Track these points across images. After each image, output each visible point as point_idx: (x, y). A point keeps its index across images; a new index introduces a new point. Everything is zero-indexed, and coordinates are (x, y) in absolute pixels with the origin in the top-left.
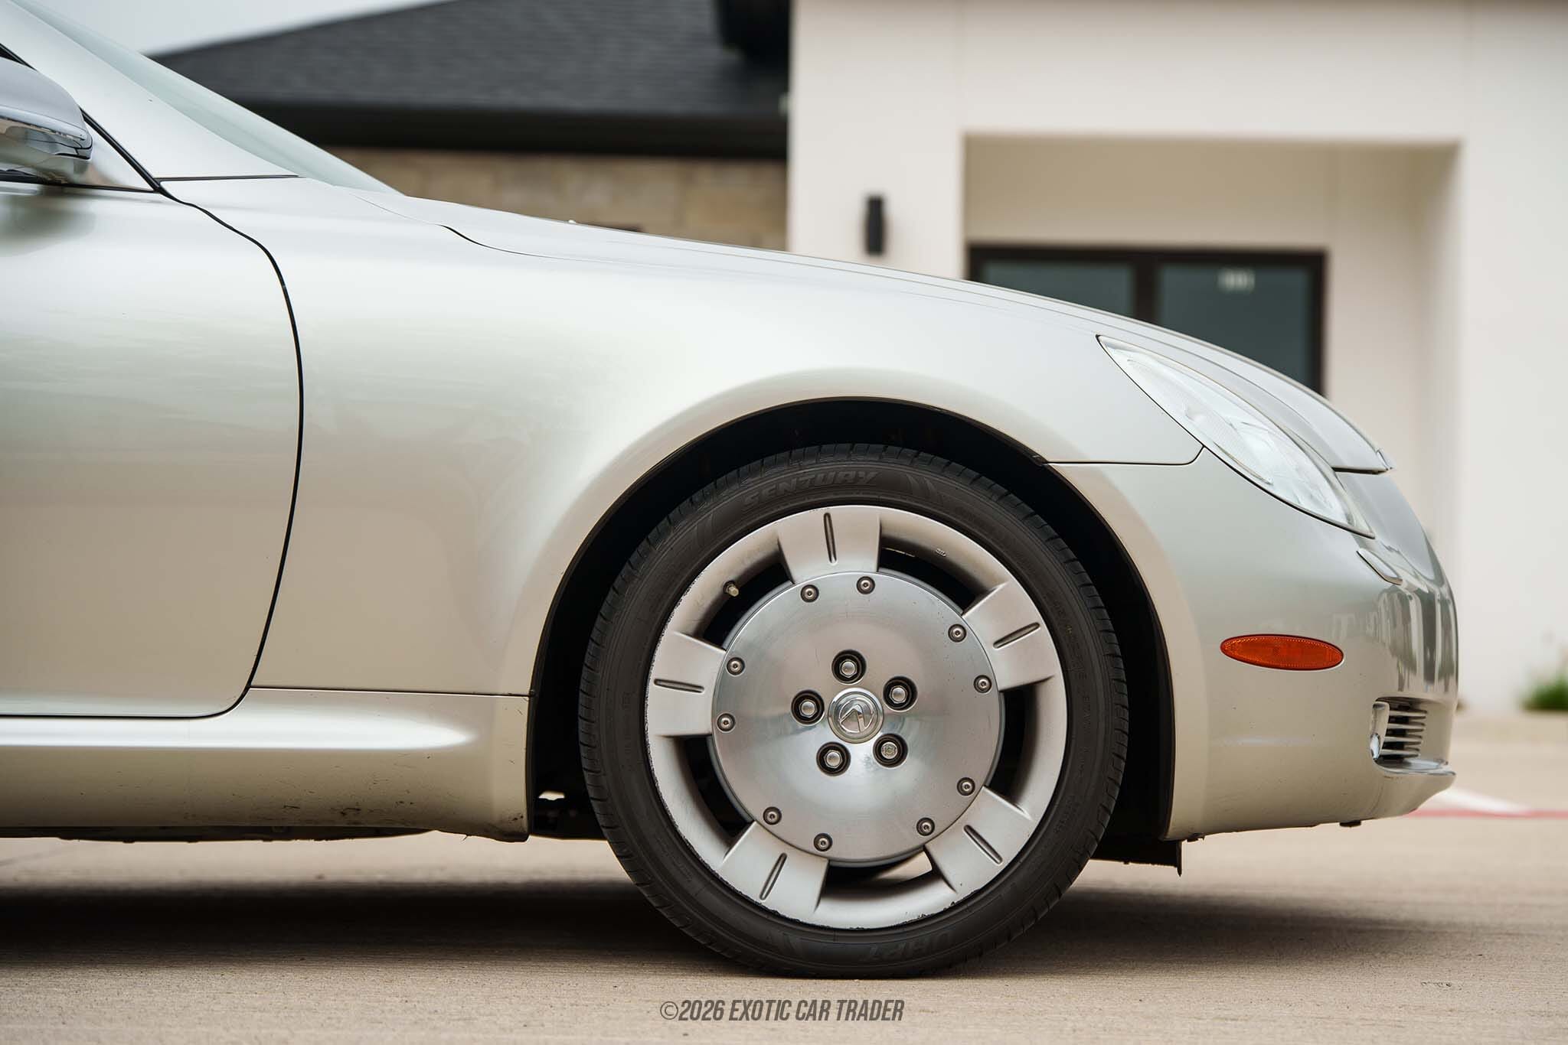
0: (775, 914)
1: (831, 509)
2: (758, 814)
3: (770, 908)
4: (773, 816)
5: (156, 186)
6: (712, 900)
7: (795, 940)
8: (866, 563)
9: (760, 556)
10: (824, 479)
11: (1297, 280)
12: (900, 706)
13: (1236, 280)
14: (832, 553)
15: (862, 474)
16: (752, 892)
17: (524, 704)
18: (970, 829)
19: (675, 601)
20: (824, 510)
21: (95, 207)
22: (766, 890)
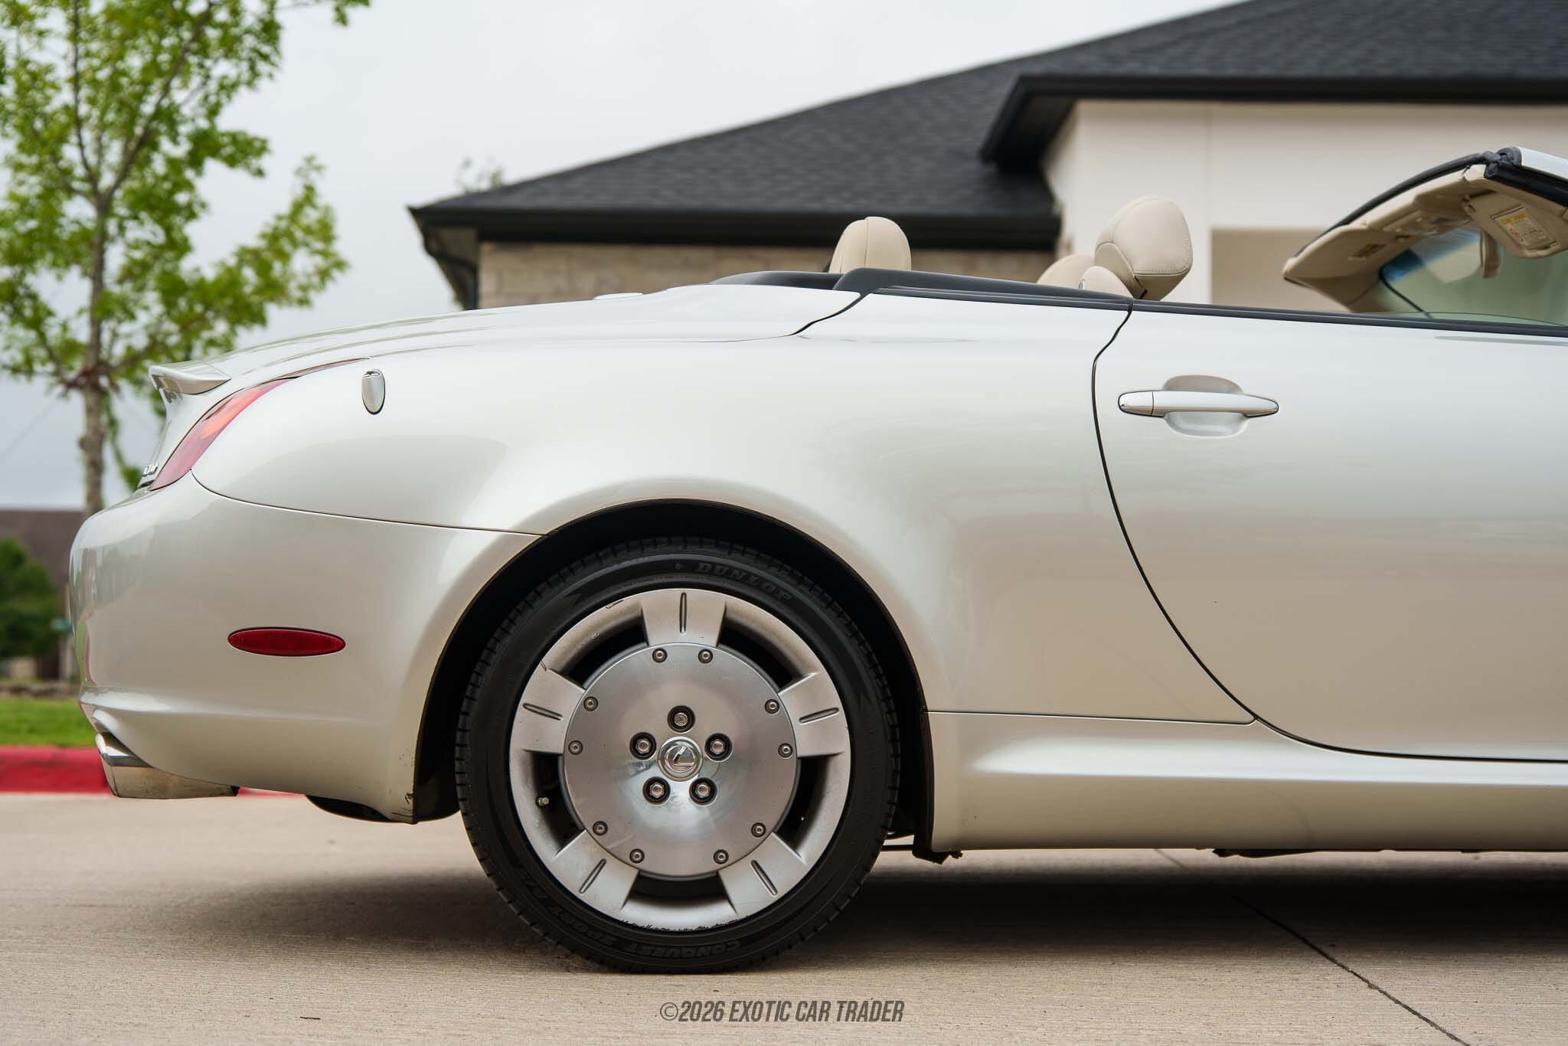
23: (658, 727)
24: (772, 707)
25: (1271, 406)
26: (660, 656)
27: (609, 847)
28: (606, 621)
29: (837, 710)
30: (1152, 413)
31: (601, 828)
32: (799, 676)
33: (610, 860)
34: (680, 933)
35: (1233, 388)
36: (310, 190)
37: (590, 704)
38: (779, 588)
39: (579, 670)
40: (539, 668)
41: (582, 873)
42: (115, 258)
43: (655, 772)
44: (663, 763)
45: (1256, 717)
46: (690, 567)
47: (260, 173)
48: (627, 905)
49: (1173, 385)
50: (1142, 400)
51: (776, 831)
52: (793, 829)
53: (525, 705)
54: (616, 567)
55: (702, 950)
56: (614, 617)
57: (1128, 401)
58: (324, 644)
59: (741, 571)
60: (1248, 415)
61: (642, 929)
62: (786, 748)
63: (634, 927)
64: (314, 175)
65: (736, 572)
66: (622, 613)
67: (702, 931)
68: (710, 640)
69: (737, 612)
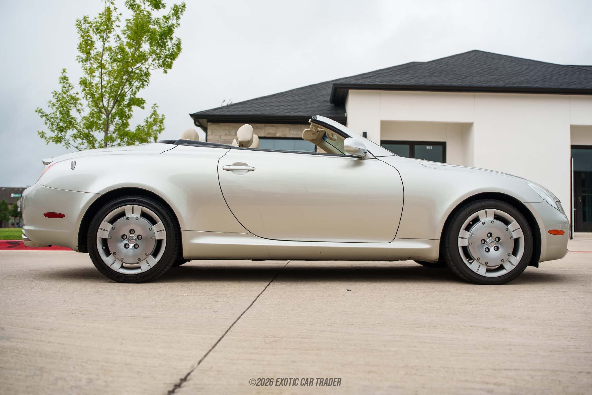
0: (479, 275)
1: (487, 210)
2: (476, 259)
3: (478, 274)
4: (478, 259)
5: (376, 158)
6: (469, 272)
7: (483, 279)
8: (492, 218)
9: (475, 217)
10: (486, 205)
11: (441, 147)
12: (497, 241)
13: (429, 147)
14: (487, 217)
15: (492, 204)
16: (475, 271)
17: (439, 241)
18: (509, 261)
19: (462, 225)
20: (486, 210)
21: (365, 161)
22: (478, 270)
23: (127, 233)
24: (150, 229)
25: (253, 169)
26: (128, 219)
27: (116, 257)
28: (117, 212)
29: (164, 230)
30: (229, 170)
31: (115, 253)
32: (157, 223)
33: (117, 260)
34: (130, 275)
35: (246, 165)
36: (155, 111)
37: (113, 228)
38: (152, 205)
39: (112, 221)
40: (103, 221)
41: (111, 262)
42: (112, 128)
43: (127, 242)
44: (128, 240)
45: (250, 232)
46: (134, 201)
47: (143, 108)
48: (120, 269)
49: (235, 164)
50: (227, 167)
51: (151, 254)
52: (155, 254)
53: (100, 228)
54: (119, 201)
55: (135, 278)
56: (118, 211)
57: (225, 168)
58: (61, 216)
59: (145, 201)
60: (249, 170)
61: (123, 274)
62: (153, 238)
63: (121, 273)
64: (156, 108)
65: (144, 202)
66: (121, 210)
67: (135, 274)
68: (138, 216)
69: (144, 210)
